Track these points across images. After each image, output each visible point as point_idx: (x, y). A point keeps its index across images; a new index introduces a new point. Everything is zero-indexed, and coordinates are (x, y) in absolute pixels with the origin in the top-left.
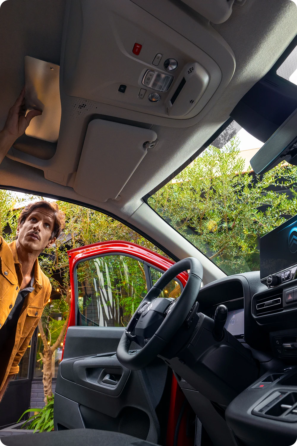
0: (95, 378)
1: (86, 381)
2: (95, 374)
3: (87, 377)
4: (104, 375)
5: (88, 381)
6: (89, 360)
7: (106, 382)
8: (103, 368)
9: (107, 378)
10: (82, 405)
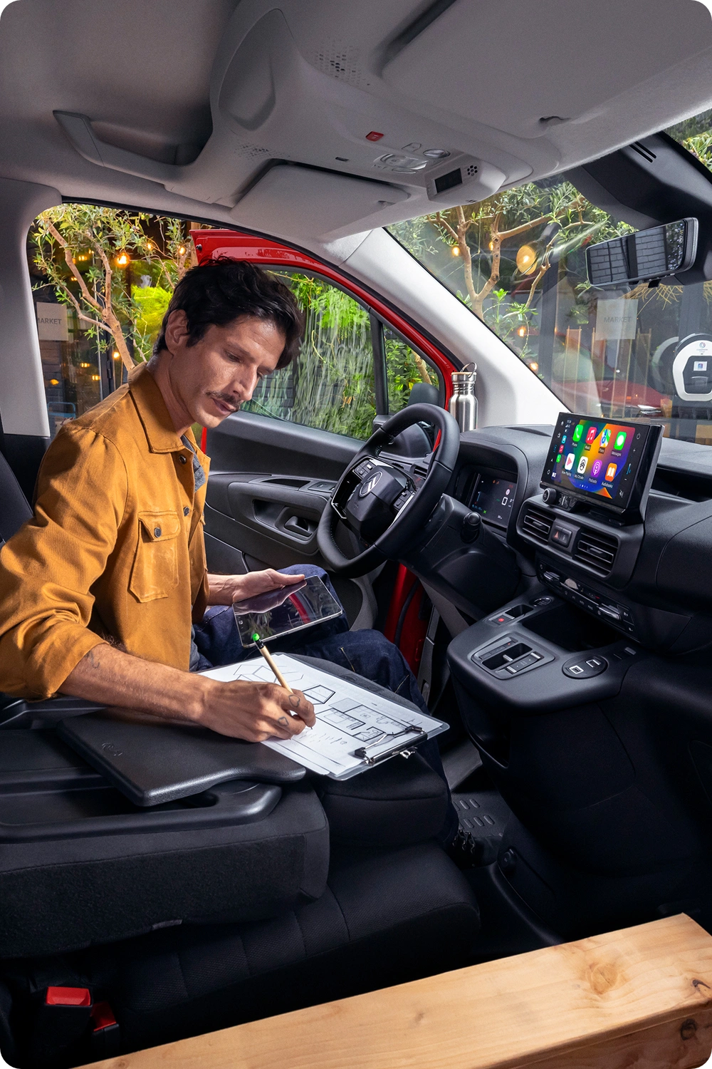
0: (271, 516)
1: (253, 520)
2: (270, 510)
3: (256, 515)
4: (288, 516)
5: (258, 520)
6: (257, 484)
7: (291, 528)
8: (286, 506)
9: (293, 522)
10: (248, 555)
